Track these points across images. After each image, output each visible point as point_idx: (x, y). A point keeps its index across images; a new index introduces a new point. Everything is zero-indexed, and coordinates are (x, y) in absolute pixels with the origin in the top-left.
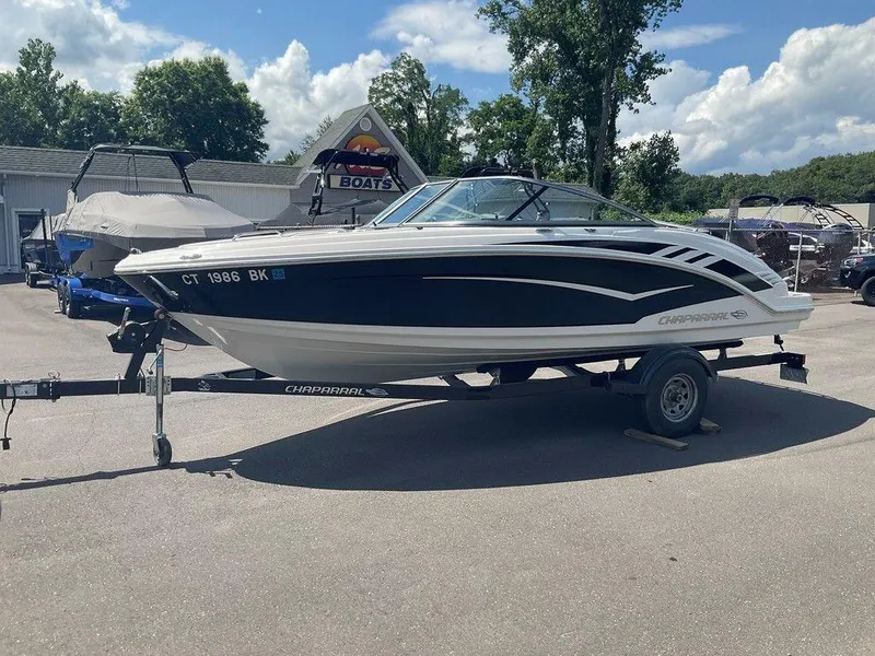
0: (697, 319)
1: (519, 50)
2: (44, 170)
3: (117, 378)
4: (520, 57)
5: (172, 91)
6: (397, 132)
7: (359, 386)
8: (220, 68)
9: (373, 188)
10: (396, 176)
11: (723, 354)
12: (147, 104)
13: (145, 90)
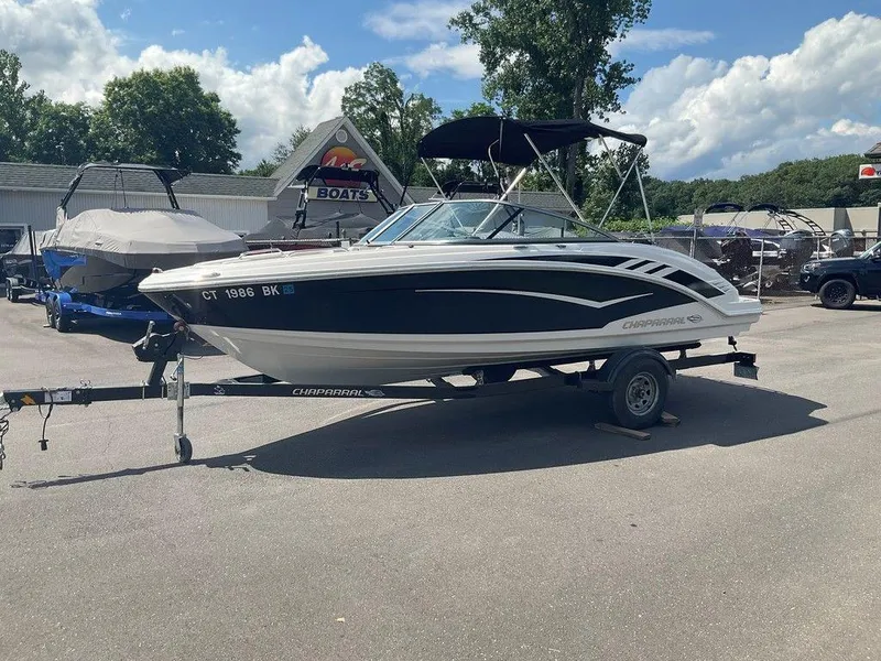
0: (658, 323)
1: (490, 60)
2: (22, 185)
3: (142, 385)
4: (491, 68)
5: (142, 102)
6: (371, 141)
7: (358, 388)
8: (190, 78)
9: (350, 199)
10: (376, 189)
11: (683, 355)
12: (117, 115)
13: (115, 100)
